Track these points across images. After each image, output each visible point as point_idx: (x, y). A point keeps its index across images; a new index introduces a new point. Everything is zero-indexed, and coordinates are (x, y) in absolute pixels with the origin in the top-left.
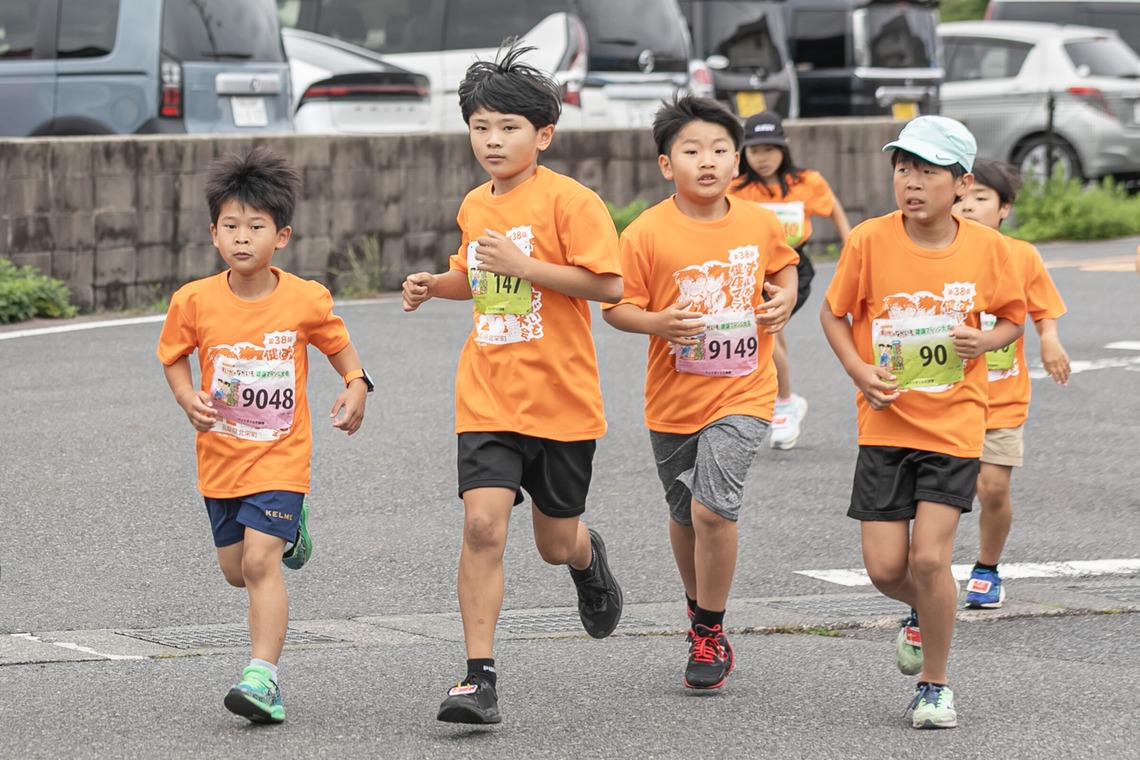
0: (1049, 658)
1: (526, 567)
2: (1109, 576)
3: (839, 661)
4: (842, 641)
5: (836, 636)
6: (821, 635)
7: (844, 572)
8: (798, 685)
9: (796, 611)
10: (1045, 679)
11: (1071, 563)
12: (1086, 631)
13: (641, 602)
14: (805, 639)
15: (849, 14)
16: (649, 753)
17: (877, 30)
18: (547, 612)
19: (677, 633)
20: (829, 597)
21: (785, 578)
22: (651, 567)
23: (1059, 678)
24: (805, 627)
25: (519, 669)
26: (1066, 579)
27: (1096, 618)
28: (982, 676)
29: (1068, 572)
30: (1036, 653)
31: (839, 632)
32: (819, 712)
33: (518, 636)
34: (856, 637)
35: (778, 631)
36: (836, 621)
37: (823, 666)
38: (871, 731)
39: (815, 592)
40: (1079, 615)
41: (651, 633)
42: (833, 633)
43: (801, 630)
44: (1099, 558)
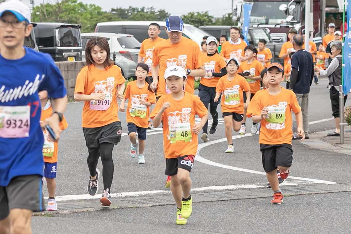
0: (115, 221)
2: (132, 197)
3: (53, 224)
4: (54, 218)
5: (52, 216)
6: (47, 216)
8: (40, 231)
10: (114, 228)
11: (121, 193)
12: (126, 213)
14: (43, 218)
15: (54, 30)
17: (62, 35)
23: (118, 227)
24: (43, 214)
26: (120, 198)
27: (129, 209)
28: (95, 227)
29: (120, 196)
30: (111, 220)
34: (58, 216)
35: (35, 215)
37: (48, 226)
40: (124, 209)
43: (41, 215)
44: (130, 191)
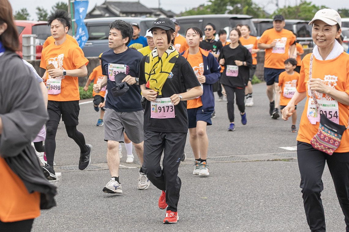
1: (220, 147)
3: (288, 166)
4: (289, 162)
5: (288, 161)
6: (284, 161)
7: (290, 147)
9: (279, 156)
13: (245, 154)
14: (281, 162)
15: (292, 26)
16: (246, 186)
17: (299, 29)
18: (224, 157)
19: (253, 161)
20: (286, 153)
21: (277, 149)
22: (247, 147)
24: (281, 159)
25: (218, 169)
31: (288, 160)
32: (283, 177)
33: (218, 162)
34: (292, 161)
35: (275, 160)
36: (288, 158)
37: (285, 167)
38: (295, 181)
39: (283, 152)
41: (247, 161)
42: (287, 160)
43: (280, 160)
